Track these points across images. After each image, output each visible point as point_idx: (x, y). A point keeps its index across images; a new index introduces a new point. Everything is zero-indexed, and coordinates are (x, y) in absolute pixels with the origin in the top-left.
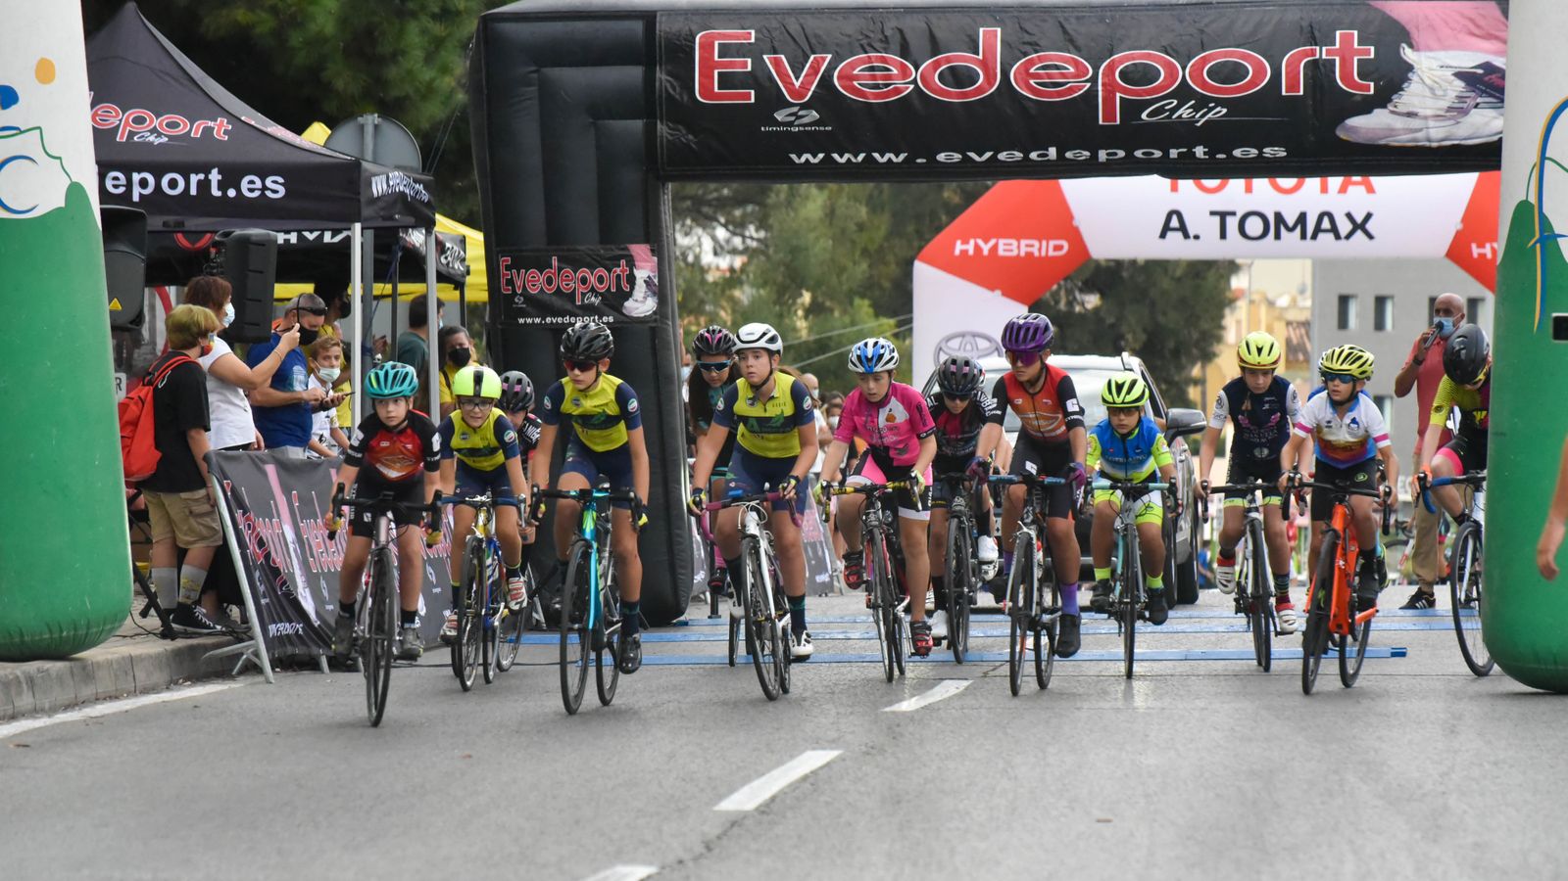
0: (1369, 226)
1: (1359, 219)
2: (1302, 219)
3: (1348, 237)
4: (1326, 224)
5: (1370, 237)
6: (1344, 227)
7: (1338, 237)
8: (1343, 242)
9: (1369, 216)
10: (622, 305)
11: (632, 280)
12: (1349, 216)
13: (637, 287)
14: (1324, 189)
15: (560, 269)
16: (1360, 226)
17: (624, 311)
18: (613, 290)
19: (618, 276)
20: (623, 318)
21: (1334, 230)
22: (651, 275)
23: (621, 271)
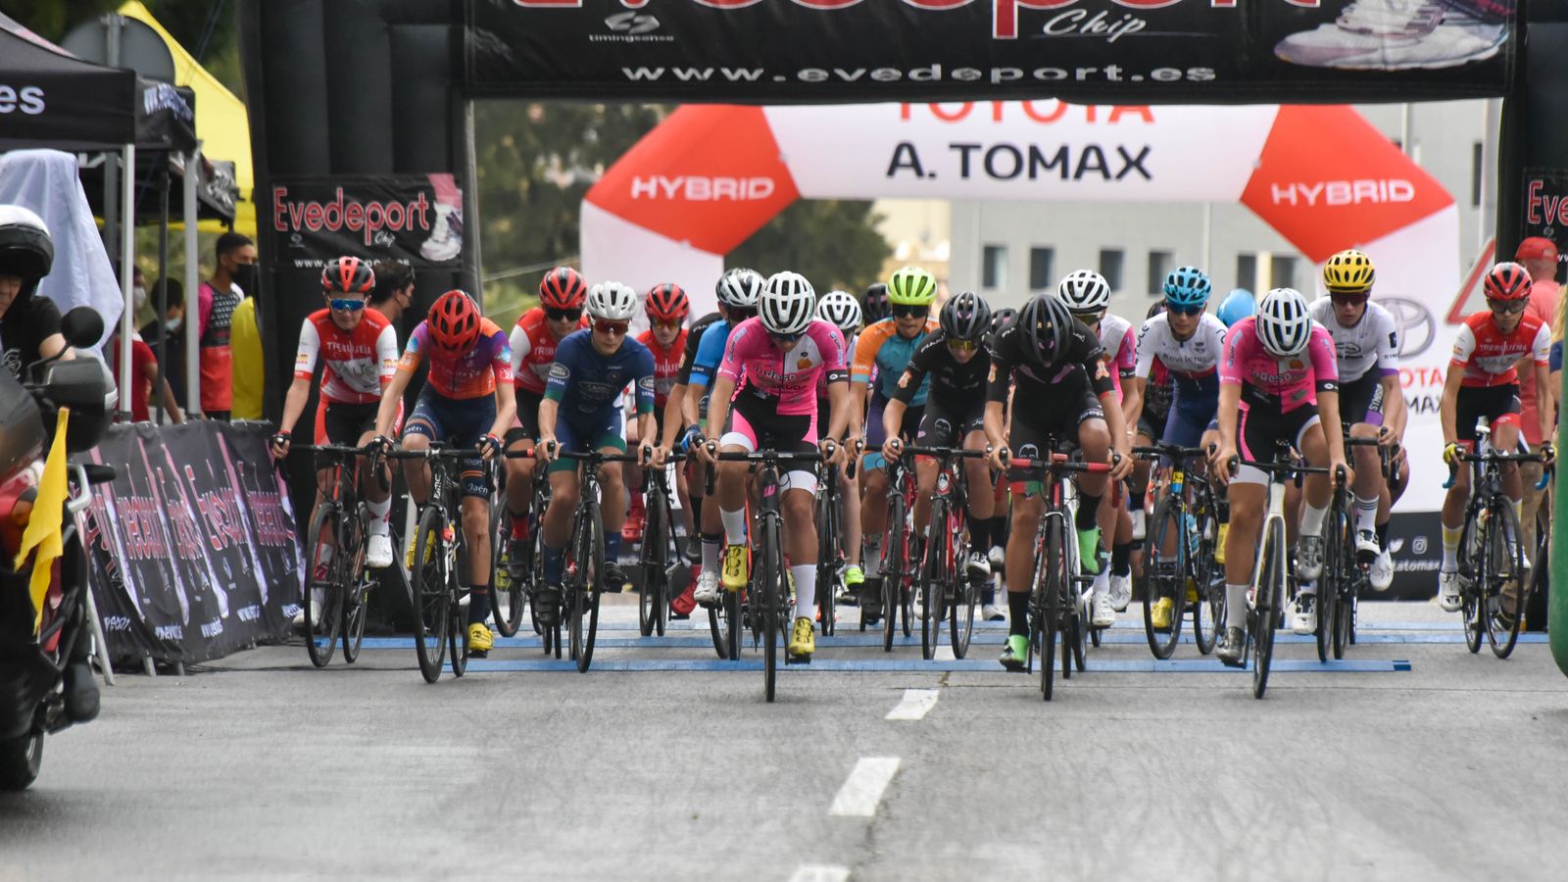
0: (1146, 163)
1: (1134, 154)
2: (1063, 154)
3: (1121, 175)
4: (1093, 160)
5: (1146, 175)
6: (1115, 163)
7: (1107, 175)
8: (1113, 184)
9: (1145, 151)
10: (420, 246)
11: (431, 216)
12: (1122, 151)
13: (438, 226)
14: (1091, 117)
15: (346, 202)
16: (1135, 164)
17: (423, 254)
18: (410, 228)
19: (416, 212)
20: (419, 261)
21: (1103, 167)
22: (455, 211)
23: (419, 205)
